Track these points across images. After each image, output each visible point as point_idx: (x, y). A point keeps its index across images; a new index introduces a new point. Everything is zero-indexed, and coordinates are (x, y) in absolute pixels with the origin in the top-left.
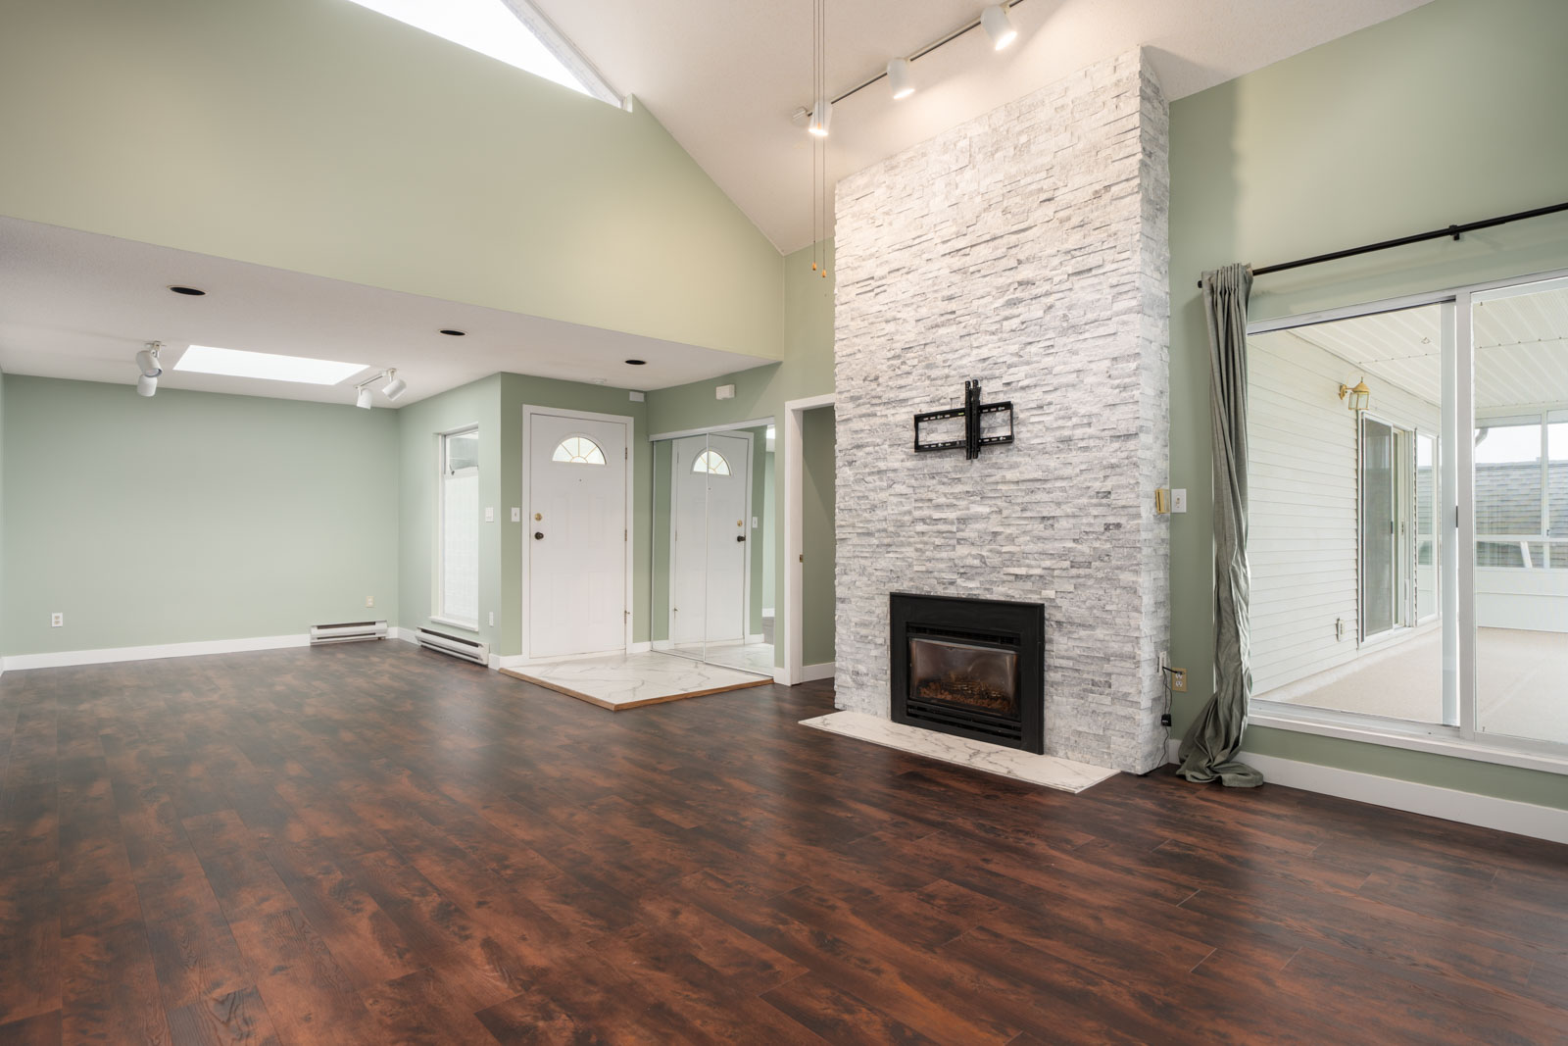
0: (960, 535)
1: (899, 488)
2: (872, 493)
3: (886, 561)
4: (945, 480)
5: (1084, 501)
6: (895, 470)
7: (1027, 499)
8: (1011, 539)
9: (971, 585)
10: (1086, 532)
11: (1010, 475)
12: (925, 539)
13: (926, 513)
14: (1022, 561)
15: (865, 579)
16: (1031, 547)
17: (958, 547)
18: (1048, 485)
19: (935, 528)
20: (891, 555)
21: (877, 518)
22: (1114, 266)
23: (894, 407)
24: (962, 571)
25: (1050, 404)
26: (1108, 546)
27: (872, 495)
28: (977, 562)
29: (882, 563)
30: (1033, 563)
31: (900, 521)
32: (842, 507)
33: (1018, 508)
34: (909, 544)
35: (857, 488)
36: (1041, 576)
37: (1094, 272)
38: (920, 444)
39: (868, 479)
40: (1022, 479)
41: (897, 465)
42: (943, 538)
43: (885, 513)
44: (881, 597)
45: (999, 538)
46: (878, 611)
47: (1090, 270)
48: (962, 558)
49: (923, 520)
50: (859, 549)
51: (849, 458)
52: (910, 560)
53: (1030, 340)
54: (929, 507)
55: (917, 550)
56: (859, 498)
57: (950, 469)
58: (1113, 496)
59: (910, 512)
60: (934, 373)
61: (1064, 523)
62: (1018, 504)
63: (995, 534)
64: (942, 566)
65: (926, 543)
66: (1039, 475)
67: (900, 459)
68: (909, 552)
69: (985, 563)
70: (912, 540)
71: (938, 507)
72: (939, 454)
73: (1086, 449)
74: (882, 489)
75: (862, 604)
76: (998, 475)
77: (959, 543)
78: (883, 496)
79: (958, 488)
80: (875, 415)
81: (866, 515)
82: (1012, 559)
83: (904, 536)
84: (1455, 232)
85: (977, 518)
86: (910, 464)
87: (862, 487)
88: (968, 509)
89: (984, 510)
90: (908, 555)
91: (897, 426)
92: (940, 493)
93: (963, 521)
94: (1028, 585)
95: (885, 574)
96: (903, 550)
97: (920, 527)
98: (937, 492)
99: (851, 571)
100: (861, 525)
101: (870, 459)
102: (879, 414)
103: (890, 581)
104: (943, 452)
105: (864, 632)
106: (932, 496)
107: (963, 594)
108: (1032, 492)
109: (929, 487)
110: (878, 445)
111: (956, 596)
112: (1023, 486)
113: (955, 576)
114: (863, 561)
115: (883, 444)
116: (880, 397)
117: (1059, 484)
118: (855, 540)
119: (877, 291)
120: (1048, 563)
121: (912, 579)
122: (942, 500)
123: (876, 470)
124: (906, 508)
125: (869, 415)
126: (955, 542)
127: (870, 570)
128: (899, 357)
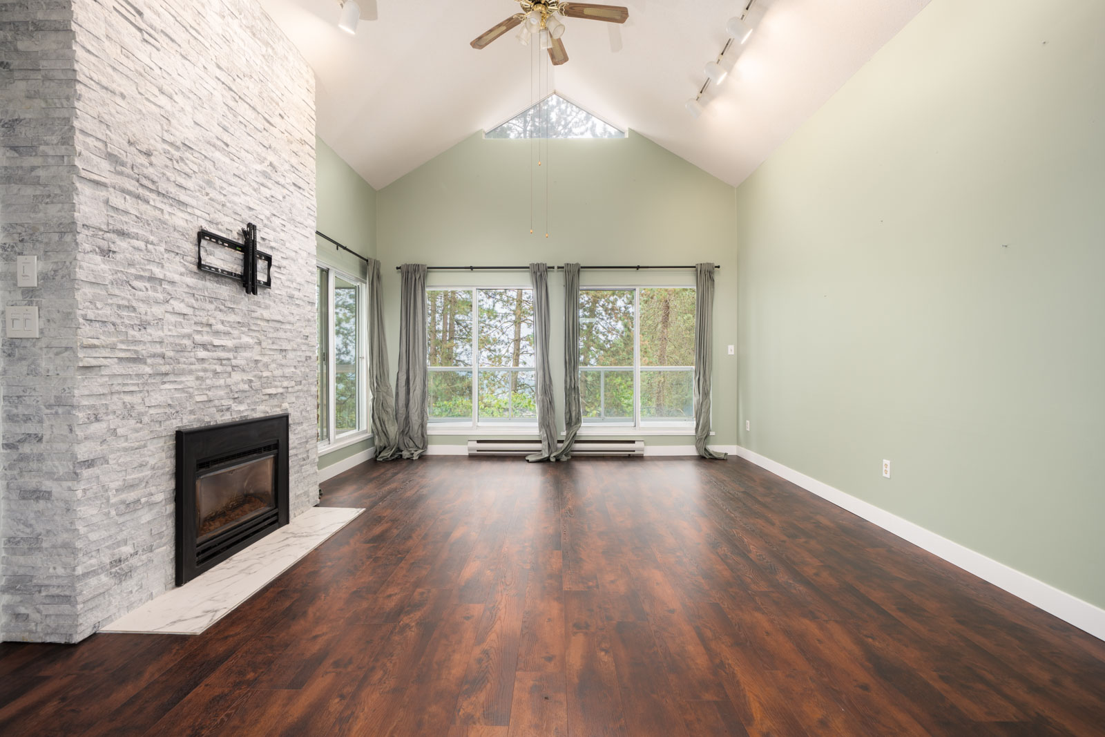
0: (234, 362)
1: (180, 307)
2: (141, 304)
3: (162, 394)
4: (222, 307)
5: (299, 340)
6: (172, 283)
7: (275, 335)
8: (266, 366)
9: (242, 408)
10: (299, 361)
11: (266, 314)
12: (206, 366)
13: (206, 338)
14: (273, 383)
15: (132, 422)
16: (278, 373)
17: (233, 373)
18: (283, 327)
19: (215, 355)
20: (167, 386)
21: (150, 338)
22: (308, 195)
23: (172, 205)
24: (236, 396)
25: (285, 268)
26: (307, 370)
27: (142, 308)
28: (246, 387)
29: (157, 398)
30: (278, 384)
31: (180, 345)
32: (91, 315)
33: (270, 342)
34: (191, 372)
35: (117, 292)
36: (282, 394)
37: (301, 191)
38: (203, 262)
39: (136, 283)
40: (272, 318)
41: (177, 278)
42: (221, 365)
43: (160, 333)
44: (155, 441)
45: (259, 365)
46: (152, 461)
47: (300, 188)
48: (236, 384)
49: (204, 346)
50: (120, 380)
51: (104, 244)
52: (191, 390)
53: (276, 214)
54: (208, 332)
55: (198, 378)
56: (119, 307)
57: (227, 298)
58: (309, 339)
59: (189, 336)
60: (213, 194)
61: (291, 355)
62: (270, 338)
63: (257, 361)
64: (222, 393)
65: (205, 370)
66: (279, 318)
67: (177, 270)
68: (189, 381)
69: (251, 387)
70: (193, 367)
71: (217, 333)
72: (216, 279)
73: (298, 305)
74: (157, 302)
75: (128, 459)
76: (260, 312)
77: (233, 370)
78: (157, 310)
79: (232, 318)
80: (147, 202)
81: (131, 332)
82: (267, 382)
83: (185, 363)
84: (338, 245)
85: (246, 347)
86: (191, 281)
87: (126, 293)
88: (240, 339)
89: (251, 341)
90: (189, 385)
91: (175, 230)
92: (218, 319)
93: (236, 349)
94: (275, 402)
95: (162, 410)
96: (183, 379)
97: (202, 354)
98: (215, 318)
99: (107, 414)
100: (124, 347)
101: (138, 257)
102: (152, 203)
103: (168, 419)
104: (220, 279)
105: (131, 496)
106: (212, 321)
107: (236, 417)
108: (278, 330)
109: (208, 311)
110: (152, 243)
111: (230, 421)
112: (271, 324)
113: (231, 402)
114: (127, 398)
115: (158, 245)
116: (153, 182)
117: (288, 327)
118: (118, 369)
119: (146, 36)
120: (285, 384)
121: (192, 412)
122: (220, 327)
123: (147, 274)
124: (187, 330)
125: (138, 197)
126: (229, 369)
127: (141, 408)
128: (178, 148)
